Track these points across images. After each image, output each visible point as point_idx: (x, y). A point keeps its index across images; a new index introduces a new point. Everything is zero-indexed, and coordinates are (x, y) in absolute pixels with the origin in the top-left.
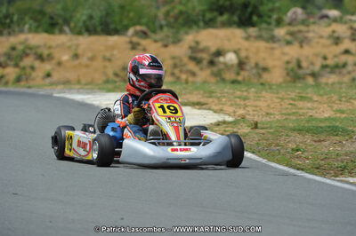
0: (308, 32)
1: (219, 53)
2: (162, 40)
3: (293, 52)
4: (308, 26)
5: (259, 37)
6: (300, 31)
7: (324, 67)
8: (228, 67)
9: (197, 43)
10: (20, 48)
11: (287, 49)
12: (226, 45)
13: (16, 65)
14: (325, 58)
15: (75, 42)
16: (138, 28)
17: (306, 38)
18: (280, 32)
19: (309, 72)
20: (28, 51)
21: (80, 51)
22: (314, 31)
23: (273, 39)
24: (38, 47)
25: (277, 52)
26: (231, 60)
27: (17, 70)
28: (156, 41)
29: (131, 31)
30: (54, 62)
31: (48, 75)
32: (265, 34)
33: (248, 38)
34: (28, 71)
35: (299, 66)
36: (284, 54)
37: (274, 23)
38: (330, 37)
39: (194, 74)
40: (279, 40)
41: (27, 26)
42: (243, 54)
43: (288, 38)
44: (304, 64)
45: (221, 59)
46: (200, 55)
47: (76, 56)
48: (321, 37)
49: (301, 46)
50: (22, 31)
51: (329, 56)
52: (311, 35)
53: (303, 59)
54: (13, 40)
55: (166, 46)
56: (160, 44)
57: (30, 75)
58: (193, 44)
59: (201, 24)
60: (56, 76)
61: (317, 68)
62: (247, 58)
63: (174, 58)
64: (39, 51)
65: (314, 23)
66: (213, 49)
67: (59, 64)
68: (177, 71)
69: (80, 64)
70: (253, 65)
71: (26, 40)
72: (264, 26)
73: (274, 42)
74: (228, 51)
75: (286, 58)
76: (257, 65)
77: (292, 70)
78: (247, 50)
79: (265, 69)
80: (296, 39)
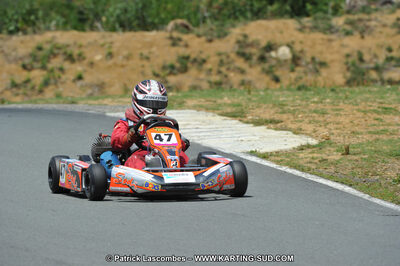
0: (369, 20)
1: (270, 47)
2: (205, 34)
3: (353, 43)
4: (369, 13)
5: (315, 28)
6: (360, 20)
7: (389, 59)
8: (280, 63)
9: (245, 36)
10: (47, 47)
11: (347, 40)
12: (278, 38)
13: (44, 68)
14: (390, 50)
15: (109, 40)
16: (179, 21)
17: (368, 27)
18: (339, 21)
19: (372, 65)
20: (56, 51)
21: (114, 50)
22: (376, 19)
23: (330, 29)
24: (68, 46)
25: (336, 44)
26: (284, 54)
27: (45, 73)
28: (199, 36)
29: (171, 25)
30: (85, 62)
31: (80, 78)
32: (321, 24)
33: (301, 30)
34: (57, 73)
35: (361, 60)
36: (342, 46)
37: (330, 11)
38: (394, 25)
39: (242, 72)
40: (337, 31)
41: (54, 23)
42: (298, 47)
43: (348, 28)
44: (366, 57)
45: (273, 54)
46: (248, 51)
47: (110, 55)
48: (385, 26)
49: (363, 37)
50: (48, 29)
51: (395, 47)
52: (373, 23)
53: (364, 51)
54: (39, 39)
55: (210, 41)
56: (203, 39)
57: (59, 77)
58: (241, 38)
59: (249, 15)
60: (88, 79)
61: (381, 61)
62: (302, 51)
63: (220, 54)
64: (69, 51)
65: (376, 10)
66: (264, 44)
67: (92, 64)
68: (223, 69)
69: (115, 64)
70: (309, 60)
71: (54, 38)
72: (320, 14)
73: (332, 33)
74: (281, 45)
75: (346, 51)
76: (313, 59)
77: (353, 64)
78: (301, 42)
79: (323, 64)
80: (356, 28)
